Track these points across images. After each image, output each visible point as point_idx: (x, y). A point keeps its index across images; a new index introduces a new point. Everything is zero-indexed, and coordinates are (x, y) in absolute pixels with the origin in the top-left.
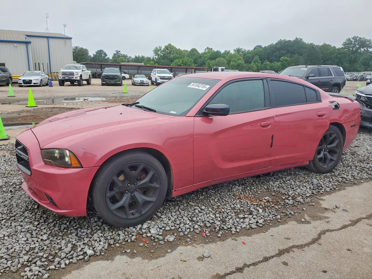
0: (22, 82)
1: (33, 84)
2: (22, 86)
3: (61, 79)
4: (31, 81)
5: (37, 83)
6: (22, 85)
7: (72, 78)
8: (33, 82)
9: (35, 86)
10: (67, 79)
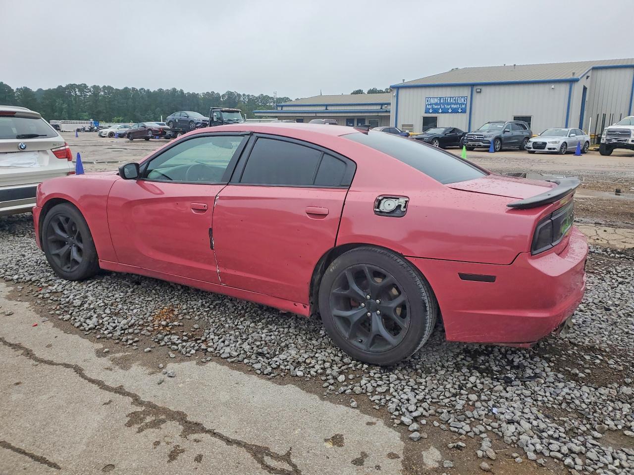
0: (531, 146)
1: (547, 150)
2: (533, 152)
3: (604, 142)
4: (545, 144)
5: (554, 149)
6: (531, 150)
7: (625, 140)
8: (548, 146)
9: (552, 152)
10: (614, 143)
